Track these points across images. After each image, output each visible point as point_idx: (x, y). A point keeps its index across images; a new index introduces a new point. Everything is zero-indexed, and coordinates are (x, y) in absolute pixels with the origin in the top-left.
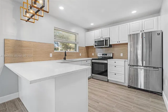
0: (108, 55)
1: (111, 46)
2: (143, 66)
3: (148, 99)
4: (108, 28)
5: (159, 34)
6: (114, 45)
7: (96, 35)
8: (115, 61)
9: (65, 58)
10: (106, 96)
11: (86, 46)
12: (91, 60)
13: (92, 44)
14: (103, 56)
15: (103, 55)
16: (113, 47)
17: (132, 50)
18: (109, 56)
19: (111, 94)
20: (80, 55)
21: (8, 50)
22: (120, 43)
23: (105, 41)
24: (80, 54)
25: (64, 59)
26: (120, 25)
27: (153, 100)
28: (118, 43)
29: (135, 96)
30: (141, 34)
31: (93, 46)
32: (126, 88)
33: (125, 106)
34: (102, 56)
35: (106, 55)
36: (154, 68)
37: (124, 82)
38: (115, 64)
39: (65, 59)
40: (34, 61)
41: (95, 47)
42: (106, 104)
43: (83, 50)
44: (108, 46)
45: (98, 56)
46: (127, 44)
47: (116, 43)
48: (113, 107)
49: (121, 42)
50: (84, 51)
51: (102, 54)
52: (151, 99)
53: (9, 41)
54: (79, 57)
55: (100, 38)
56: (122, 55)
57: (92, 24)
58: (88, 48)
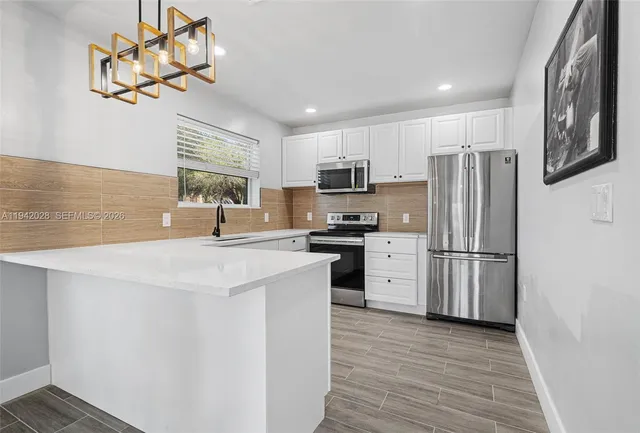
0: (362, 217)
1: (372, 189)
2: (468, 252)
3: (481, 344)
4: (366, 128)
5: (507, 161)
6: (382, 185)
7: (324, 148)
8: (389, 240)
9: (218, 230)
10: (368, 348)
11: (286, 185)
12: (307, 236)
13: (310, 178)
14: (347, 222)
15: (345, 218)
16: (380, 193)
17: (436, 203)
18: (365, 223)
19: (383, 340)
20: (267, 220)
21: (9, 198)
22: (401, 180)
23: (353, 170)
24: (267, 215)
25: (214, 234)
26: (401, 122)
27: (495, 344)
28: (396, 180)
29: (448, 340)
30: (461, 156)
31: (314, 188)
32: (420, 321)
33: (427, 367)
34: (341, 222)
35: (357, 218)
36: (497, 255)
37: (414, 303)
38: (389, 249)
39: (217, 233)
40: (105, 243)
41: (318, 190)
42: (375, 369)
43: (274, 200)
44: (365, 189)
45: (330, 221)
46: (424, 184)
47: (391, 180)
48: (394, 373)
49: (406, 179)
50: (279, 205)
51: (341, 215)
52: (487, 343)
53: (12, 164)
54: (260, 226)
55: (336, 159)
56: (406, 218)
57: (311, 111)
58: (291, 195)
